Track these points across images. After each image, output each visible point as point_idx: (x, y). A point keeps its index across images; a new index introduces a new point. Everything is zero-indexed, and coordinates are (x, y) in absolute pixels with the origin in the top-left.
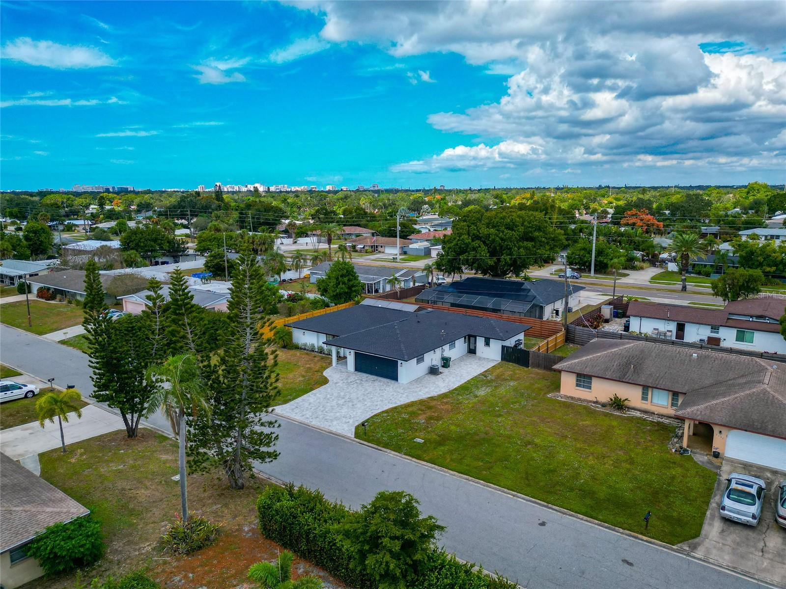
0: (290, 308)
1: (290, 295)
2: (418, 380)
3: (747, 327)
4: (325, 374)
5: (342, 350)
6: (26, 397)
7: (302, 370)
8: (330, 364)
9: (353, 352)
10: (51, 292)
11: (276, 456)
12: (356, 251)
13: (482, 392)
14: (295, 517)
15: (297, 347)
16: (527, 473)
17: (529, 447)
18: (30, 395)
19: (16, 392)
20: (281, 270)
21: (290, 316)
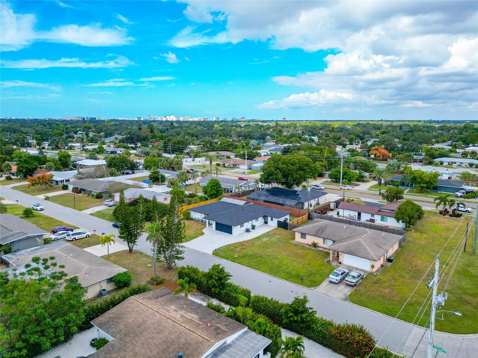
0: (190, 201)
1: (190, 194)
2: (240, 234)
3: (386, 215)
4: (203, 231)
5: (211, 221)
6: (86, 237)
7: (194, 229)
8: (206, 226)
9: (215, 222)
10: (79, 189)
11: (183, 259)
12: (225, 167)
13: (265, 240)
14: (189, 274)
15: (192, 219)
16: (271, 267)
17: (275, 259)
18: (88, 236)
19: (83, 235)
20: (186, 180)
21: (189, 204)
